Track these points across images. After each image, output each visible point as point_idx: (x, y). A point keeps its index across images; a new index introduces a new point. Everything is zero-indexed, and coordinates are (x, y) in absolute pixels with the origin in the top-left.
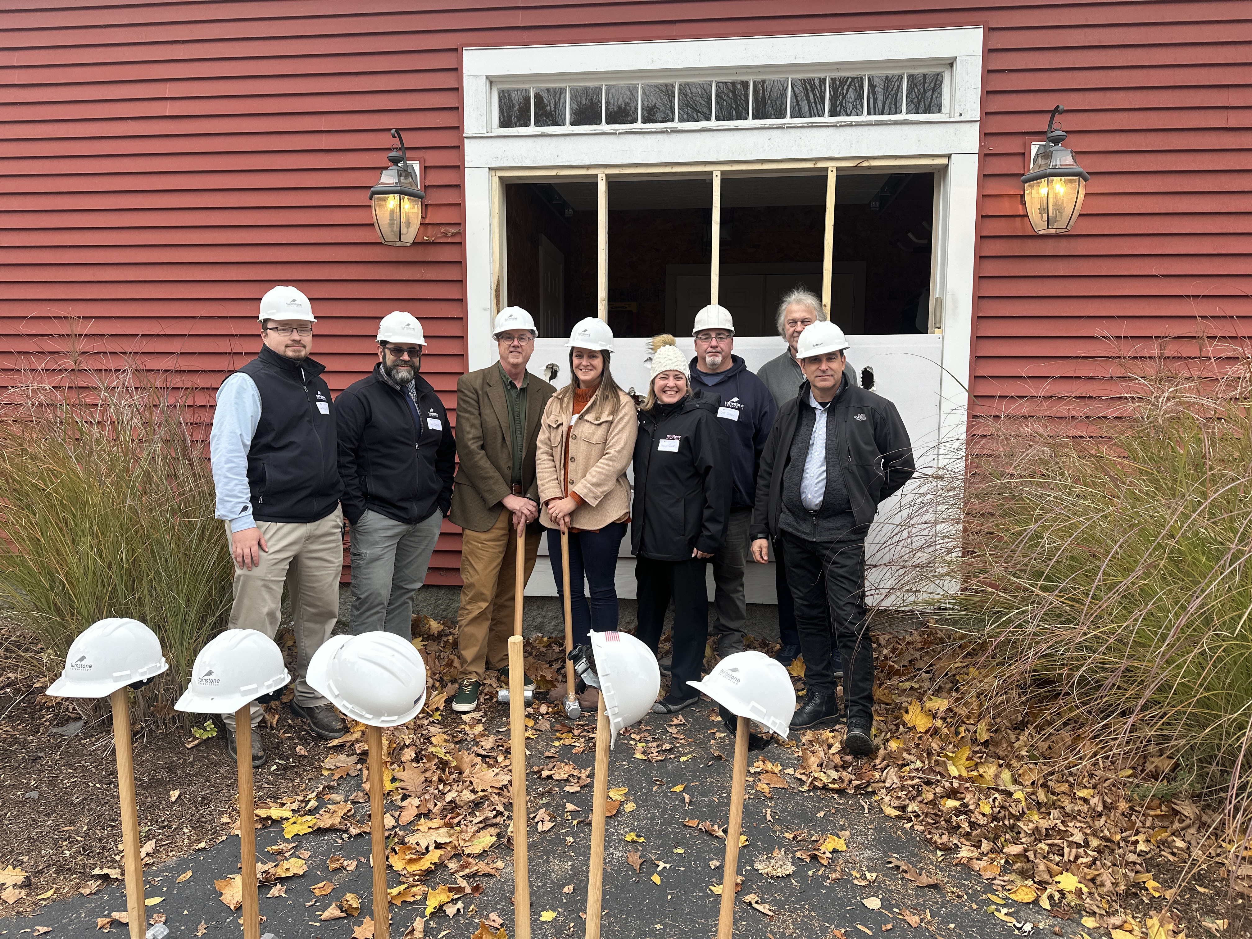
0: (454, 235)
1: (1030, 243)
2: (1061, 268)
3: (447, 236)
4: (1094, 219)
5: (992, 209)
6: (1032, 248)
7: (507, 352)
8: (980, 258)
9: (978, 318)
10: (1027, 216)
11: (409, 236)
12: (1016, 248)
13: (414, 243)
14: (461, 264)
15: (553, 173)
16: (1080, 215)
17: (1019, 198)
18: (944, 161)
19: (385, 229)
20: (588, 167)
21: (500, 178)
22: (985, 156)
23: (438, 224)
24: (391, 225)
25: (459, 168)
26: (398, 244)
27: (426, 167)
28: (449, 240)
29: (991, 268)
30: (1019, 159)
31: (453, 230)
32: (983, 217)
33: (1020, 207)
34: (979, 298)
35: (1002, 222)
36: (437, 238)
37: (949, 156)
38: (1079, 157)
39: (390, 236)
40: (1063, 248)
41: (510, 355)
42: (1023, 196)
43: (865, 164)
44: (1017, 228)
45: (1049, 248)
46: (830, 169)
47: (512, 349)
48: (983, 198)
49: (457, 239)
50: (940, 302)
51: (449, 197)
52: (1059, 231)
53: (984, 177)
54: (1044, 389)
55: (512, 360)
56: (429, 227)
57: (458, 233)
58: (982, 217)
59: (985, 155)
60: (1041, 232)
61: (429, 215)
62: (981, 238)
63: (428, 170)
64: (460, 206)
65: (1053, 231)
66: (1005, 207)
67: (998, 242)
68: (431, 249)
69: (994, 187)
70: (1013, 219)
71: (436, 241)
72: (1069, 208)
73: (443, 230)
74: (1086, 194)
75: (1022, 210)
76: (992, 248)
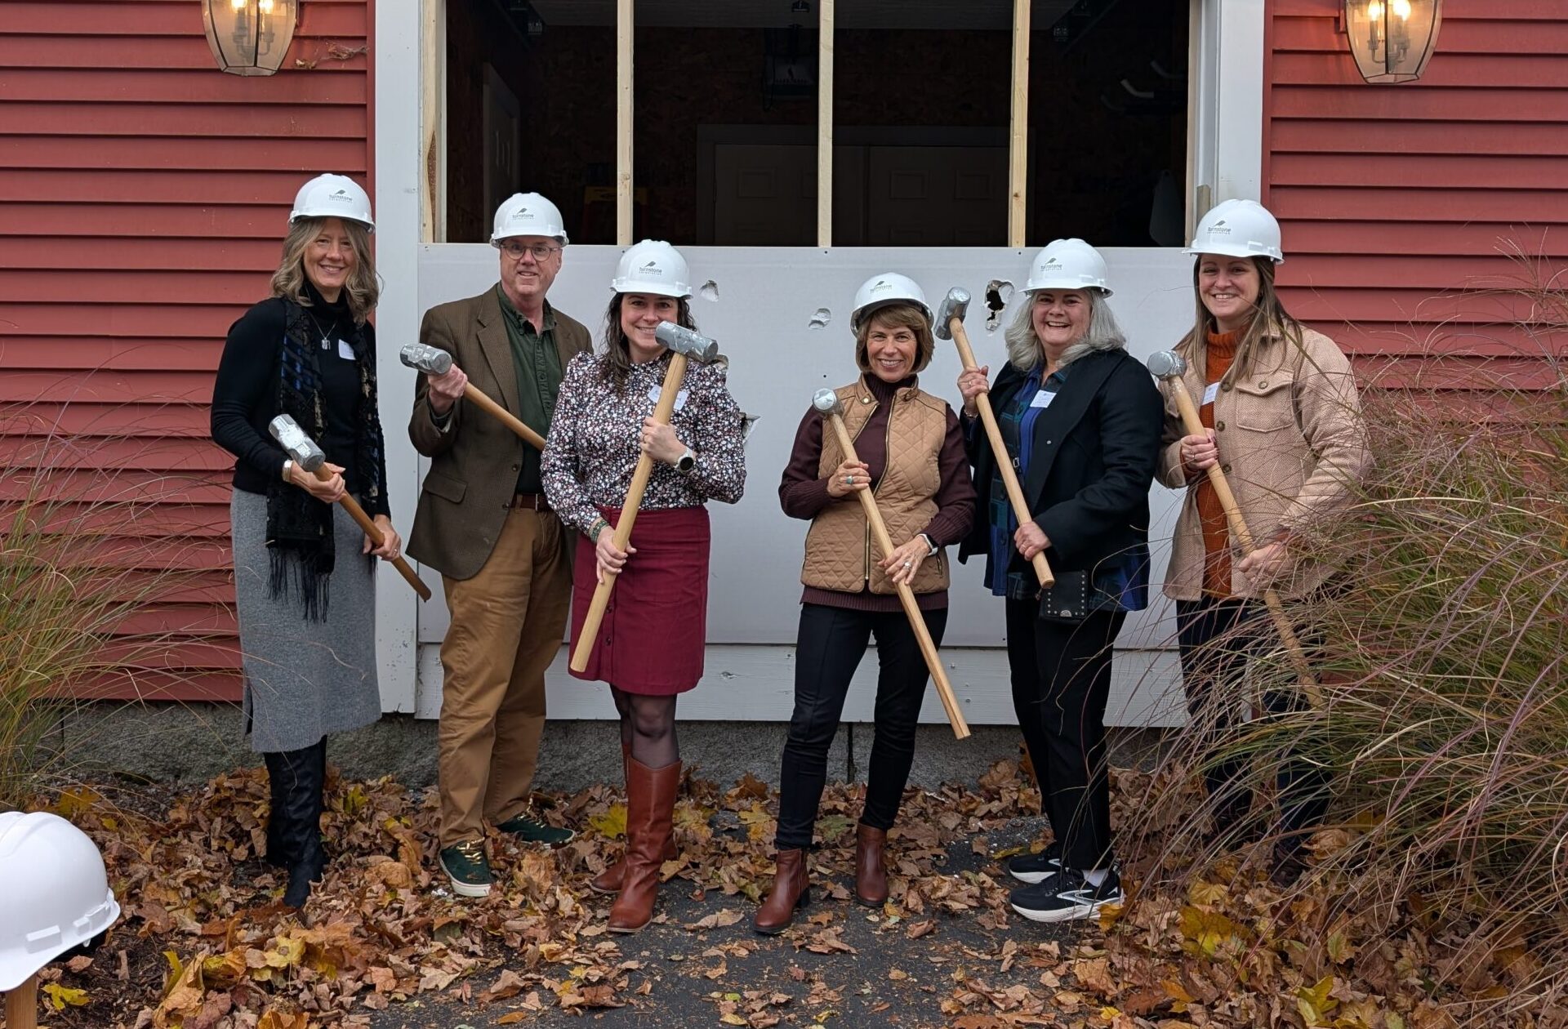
0: (352, 57)
1: (1351, 97)
2: (1402, 140)
3: (339, 60)
4: (1454, 60)
5: (1290, 39)
6: (1355, 106)
7: (513, 273)
8: (1272, 122)
10: (1351, 53)
11: (271, 59)
12: (1331, 106)
13: (281, 72)
14: (365, 109)
16: (1436, 54)
17: (1332, 23)
19: (228, 45)
23: (322, 38)
24: (238, 38)
26: (250, 71)
28: (343, 67)
29: (1291, 139)
31: (350, 48)
32: (1275, 52)
33: (1335, 37)
34: (1273, 190)
35: (1305, 63)
36: (320, 62)
39: (236, 59)
40: (1405, 106)
41: (519, 278)
42: (1337, 20)
44: (1329, 71)
45: (1382, 106)
47: (521, 268)
48: (1274, 20)
49: (358, 66)
50: (1206, 192)
52: (1401, 78)
55: (522, 288)
56: (307, 42)
57: (361, 54)
58: (1274, 54)
60: (1371, 81)
61: (306, 22)
62: (1273, 88)
65: (1390, 79)
66: (1314, 37)
67: (1299, 95)
68: (309, 82)
69: (1292, 5)
70: (1324, 57)
71: (319, 68)
72: (1418, 43)
73: (331, 49)
74: (1444, 20)
75: (1340, 42)
76: (1292, 105)
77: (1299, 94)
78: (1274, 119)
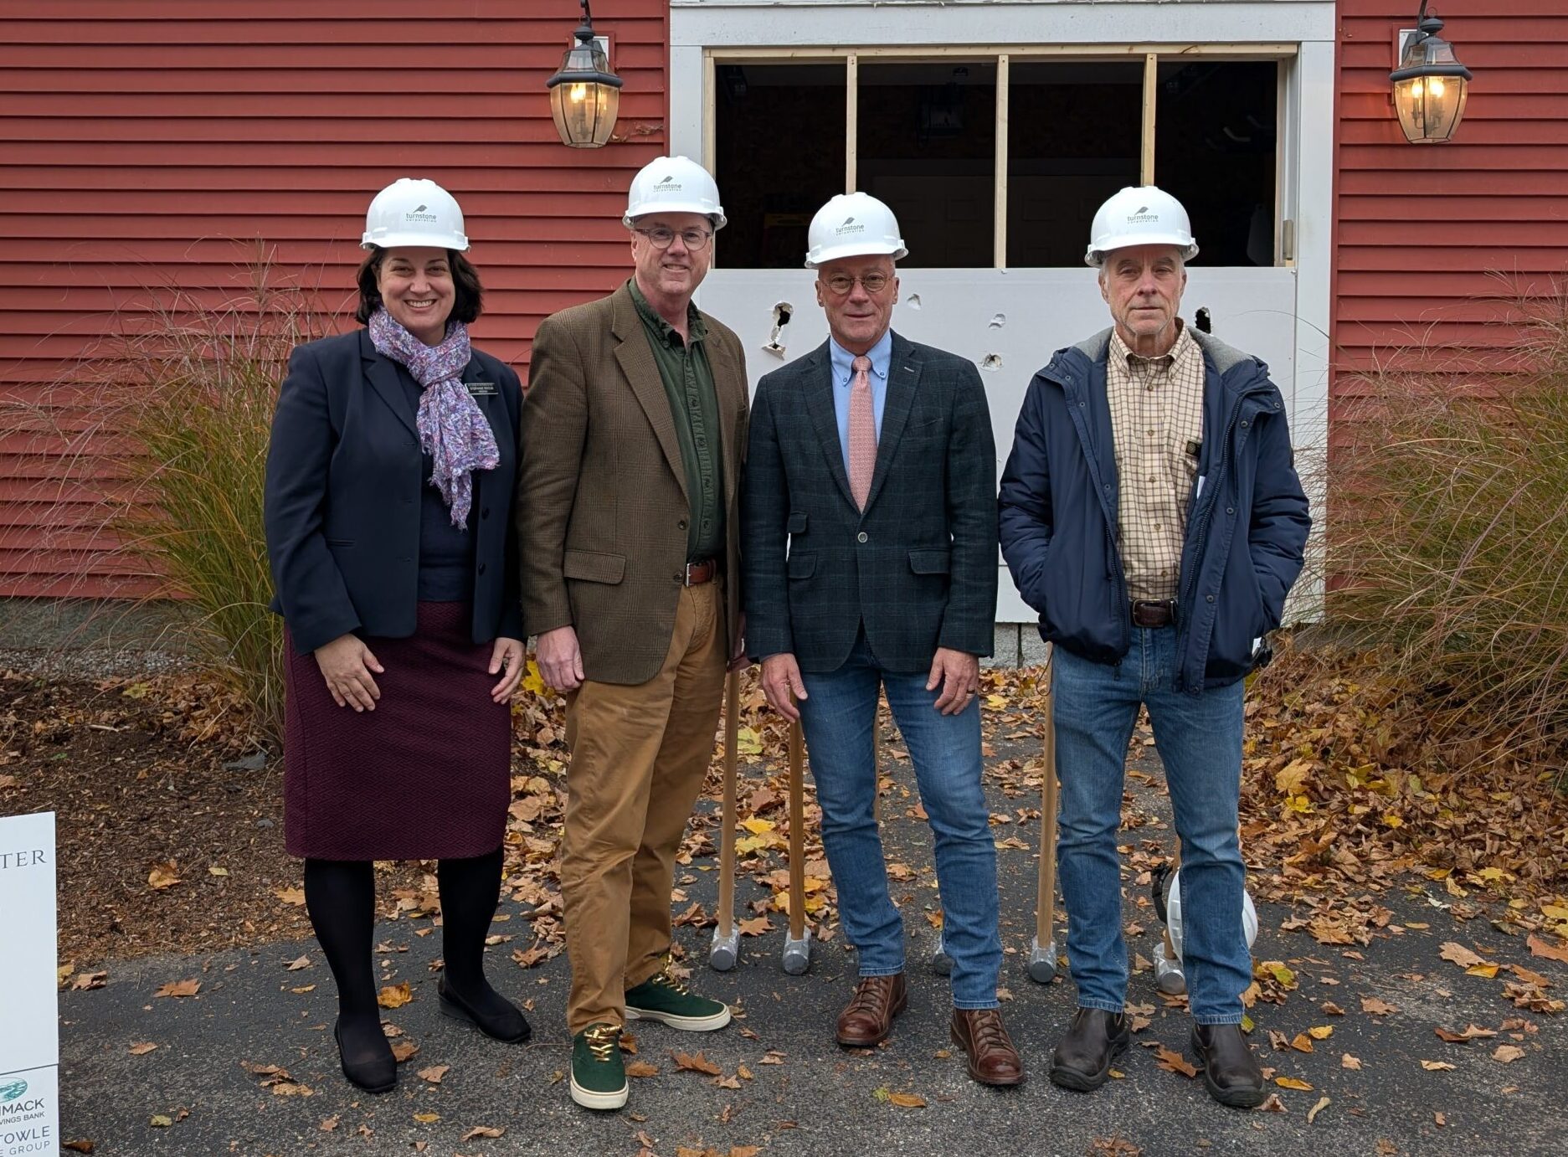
0: (653, 133)
1: (1400, 153)
2: (1440, 186)
3: (643, 135)
4: (1478, 125)
5: (1354, 110)
6: (1401, 160)
7: (657, 266)
8: (1340, 172)
9: (1340, 248)
10: (1398, 120)
11: (605, 134)
12: (1383, 160)
13: (608, 144)
15: (788, 54)
16: (1464, 120)
17: (1386, 97)
18: (1292, 50)
20: (834, 47)
21: (715, 59)
22: (1343, 45)
23: (632, 119)
25: (663, 46)
26: (589, 146)
27: (617, 44)
28: (646, 140)
29: (1354, 185)
30: (1385, 50)
31: (652, 127)
32: (1342, 120)
33: (1388, 108)
34: (1340, 223)
35: (1365, 128)
36: (632, 137)
37: (1299, 44)
38: (1458, 48)
39: (579, 137)
40: (1442, 160)
42: (1389, 95)
43: (1194, 51)
44: (1384, 134)
45: (1425, 160)
46: (1149, 57)
48: (1341, 96)
49: (659, 140)
50: (1289, 226)
51: (648, 83)
52: (1436, 139)
53: (1343, 71)
54: (1426, 338)
55: (668, 285)
57: (660, 131)
59: (1343, 43)
60: (1414, 141)
62: (1341, 147)
63: (619, 48)
64: (663, 96)
65: (1430, 141)
66: (1370, 109)
68: (623, 151)
69: (1356, 84)
70: (1379, 123)
71: (630, 141)
72: (1449, 113)
73: (638, 127)
74: (1469, 95)
75: (1392, 112)
76: (1355, 160)
77: (1361, 151)
78: (1341, 171)
